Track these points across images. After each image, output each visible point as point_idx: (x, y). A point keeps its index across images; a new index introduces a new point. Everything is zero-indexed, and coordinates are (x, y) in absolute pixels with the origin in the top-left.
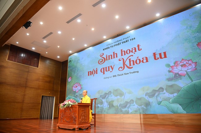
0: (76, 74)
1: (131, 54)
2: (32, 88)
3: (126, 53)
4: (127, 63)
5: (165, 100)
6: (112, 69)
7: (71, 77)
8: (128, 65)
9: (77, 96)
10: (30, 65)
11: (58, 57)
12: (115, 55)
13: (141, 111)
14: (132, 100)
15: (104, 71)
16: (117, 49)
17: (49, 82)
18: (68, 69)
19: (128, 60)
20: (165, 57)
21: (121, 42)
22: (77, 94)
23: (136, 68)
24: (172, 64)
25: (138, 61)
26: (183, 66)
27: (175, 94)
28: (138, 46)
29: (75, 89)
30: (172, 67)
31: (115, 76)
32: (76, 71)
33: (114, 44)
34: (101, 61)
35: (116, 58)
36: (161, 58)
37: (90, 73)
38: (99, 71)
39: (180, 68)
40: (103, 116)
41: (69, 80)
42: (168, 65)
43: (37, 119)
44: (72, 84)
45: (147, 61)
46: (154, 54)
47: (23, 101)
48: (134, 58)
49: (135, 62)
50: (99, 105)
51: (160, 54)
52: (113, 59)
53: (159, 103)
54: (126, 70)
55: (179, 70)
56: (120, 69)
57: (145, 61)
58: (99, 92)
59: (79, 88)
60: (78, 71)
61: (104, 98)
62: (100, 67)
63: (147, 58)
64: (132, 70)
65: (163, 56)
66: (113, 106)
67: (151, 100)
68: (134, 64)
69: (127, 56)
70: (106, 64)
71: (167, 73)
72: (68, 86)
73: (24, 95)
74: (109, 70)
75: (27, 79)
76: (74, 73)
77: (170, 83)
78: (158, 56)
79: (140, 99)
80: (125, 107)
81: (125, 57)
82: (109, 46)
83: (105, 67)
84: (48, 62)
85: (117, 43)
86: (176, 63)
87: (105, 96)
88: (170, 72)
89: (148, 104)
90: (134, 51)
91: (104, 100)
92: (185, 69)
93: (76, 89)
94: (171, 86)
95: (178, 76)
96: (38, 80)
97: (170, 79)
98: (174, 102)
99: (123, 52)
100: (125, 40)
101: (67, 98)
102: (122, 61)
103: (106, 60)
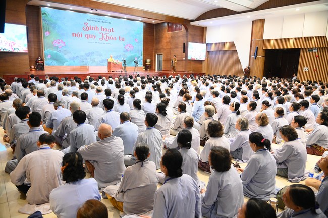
1: (108, 32)
3: (104, 30)
4: (105, 37)
6: (95, 37)
7: (49, 32)
8: (106, 39)
9: (60, 51)
12: (97, 28)
15: (88, 37)
16: (99, 25)
19: (106, 35)
20: (124, 40)
21: (102, 21)
22: (59, 49)
23: (110, 41)
25: (111, 38)
28: (112, 29)
29: (56, 45)
31: (97, 43)
33: (96, 20)
34: (85, 28)
35: (97, 31)
37: (74, 35)
38: (83, 36)
40: (87, 67)
41: (46, 34)
42: (124, 45)
44: (52, 39)
46: (120, 37)
48: (109, 35)
49: (109, 38)
50: (84, 60)
52: (95, 31)
54: (104, 41)
55: (128, 48)
56: (100, 39)
57: (115, 39)
58: (84, 51)
59: (61, 45)
62: (84, 33)
64: (107, 42)
66: (95, 61)
70: (90, 32)
71: (123, 48)
74: (92, 38)
77: (124, 53)
78: (121, 39)
80: (102, 62)
81: (104, 33)
82: (93, 19)
83: (89, 34)
85: (99, 20)
86: (127, 45)
87: (89, 54)
91: (88, 57)
92: (130, 48)
93: (59, 45)
94: (124, 55)
95: (127, 51)
97: (124, 52)
100: (104, 21)
101: (45, 52)
102: (102, 35)
103: (89, 29)
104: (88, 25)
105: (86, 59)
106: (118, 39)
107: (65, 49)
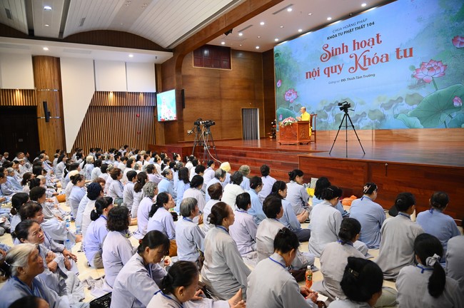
0: (288, 76)
1: (367, 47)
2: (228, 99)
3: (360, 45)
4: (361, 61)
5: (403, 113)
6: (341, 70)
7: (281, 81)
8: (362, 65)
9: (292, 107)
10: (220, 67)
11: (257, 48)
12: (344, 48)
13: (374, 126)
14: (364, 113)
15: (329, 71)
16: (348, 40)
17: (248, 88)
18: (275, 68)
19: (362, 58)
20: (411, 55)
21: (354, 27)
22: (291, 105)
23: (372, 69)
24: (417, 67)
25: (375, 60)
26: (431, 69)
27: (415, 106)
28: (378, 36)
29: (287, 98)
30: (417, 70)
31: (344, 80)
32: (288, 71)
33: (343, 31)
34: (324, 56)
35: (345, 53)
36: (405, 56)
37: (309, 75)
38: (322, 72)
39: (426, 71)
40: (327, 133)
41: (278, 84)
42: (413, 68)
43: (240, 139)
44: (283, 91)
45: (387, 60)
46: (398, 50)
47: (221, 117)
48: (369, 55)
49: (371, 61)
50: (323, 120)
51: (405, 51)
52: (342, 55)
53: (396, 116)
54: (359, 72)
55: (424, 74)
56: (351, 70)
57: (384, 60)
58: (322, 102)
59: (294, 96)
60: (290, 70)
61: (329, 110)
62: (323, 66)
63: (387, 55)
64: (366, 73)
65: (408, 54)
67: (387, 113)
68: (369, 64)
69: (362, 50)
70: (332, 63)
71: (410, 78)
72: (278, 94)
73: (221, 110)
74: (336, 72)
75: (220, 88)
76: (286, 74)
78: (401, 54)
79: (373, 111)
81: (359, 52)
82: (337, 33)
83: (330, 66)
84: (240, 55)
85: (348, 29)
86: (422, 64)
87: (330, 108)
88: (413, 76)
89: (383, 118)
90: (371, 43)
91: (328, 113)
92: (432, 74)
93: (290, 97)
94: (412, 96)
95: (422, 83)
96: (233, 87)
97: (412, 87)
98: (412, 115)
99: (357, 45)
100: (359, 25)
101: (277, 111)
102: (354, 58)
103: (331, 55)
104: (329, 49)
105: (326, 116)
106: (393, 57)
107: (297, 103)
